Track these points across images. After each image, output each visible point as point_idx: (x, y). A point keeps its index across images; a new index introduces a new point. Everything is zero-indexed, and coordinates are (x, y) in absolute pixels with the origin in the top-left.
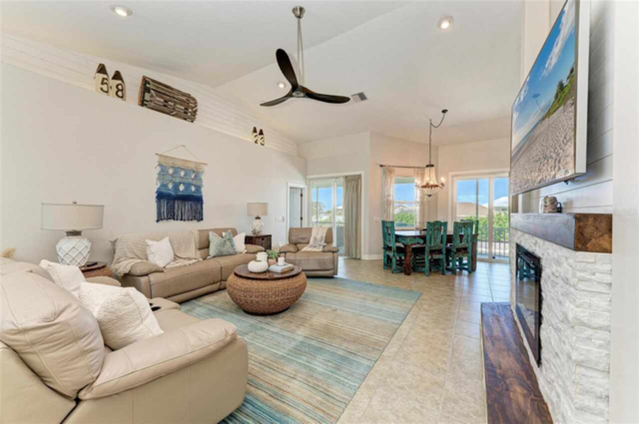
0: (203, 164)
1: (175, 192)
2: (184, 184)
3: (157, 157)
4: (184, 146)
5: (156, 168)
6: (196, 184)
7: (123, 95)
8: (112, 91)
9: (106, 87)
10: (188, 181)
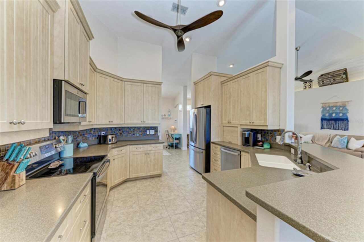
0: (348, 101)
1: (329, 117)
2: (335, 113)
3: (321, 104)
4: (335, 96)
5: (321, 109)
6: (344, 112)
7: (311, 87)
8: (308, 87)
9: (305, 87)
10: (338, 111)
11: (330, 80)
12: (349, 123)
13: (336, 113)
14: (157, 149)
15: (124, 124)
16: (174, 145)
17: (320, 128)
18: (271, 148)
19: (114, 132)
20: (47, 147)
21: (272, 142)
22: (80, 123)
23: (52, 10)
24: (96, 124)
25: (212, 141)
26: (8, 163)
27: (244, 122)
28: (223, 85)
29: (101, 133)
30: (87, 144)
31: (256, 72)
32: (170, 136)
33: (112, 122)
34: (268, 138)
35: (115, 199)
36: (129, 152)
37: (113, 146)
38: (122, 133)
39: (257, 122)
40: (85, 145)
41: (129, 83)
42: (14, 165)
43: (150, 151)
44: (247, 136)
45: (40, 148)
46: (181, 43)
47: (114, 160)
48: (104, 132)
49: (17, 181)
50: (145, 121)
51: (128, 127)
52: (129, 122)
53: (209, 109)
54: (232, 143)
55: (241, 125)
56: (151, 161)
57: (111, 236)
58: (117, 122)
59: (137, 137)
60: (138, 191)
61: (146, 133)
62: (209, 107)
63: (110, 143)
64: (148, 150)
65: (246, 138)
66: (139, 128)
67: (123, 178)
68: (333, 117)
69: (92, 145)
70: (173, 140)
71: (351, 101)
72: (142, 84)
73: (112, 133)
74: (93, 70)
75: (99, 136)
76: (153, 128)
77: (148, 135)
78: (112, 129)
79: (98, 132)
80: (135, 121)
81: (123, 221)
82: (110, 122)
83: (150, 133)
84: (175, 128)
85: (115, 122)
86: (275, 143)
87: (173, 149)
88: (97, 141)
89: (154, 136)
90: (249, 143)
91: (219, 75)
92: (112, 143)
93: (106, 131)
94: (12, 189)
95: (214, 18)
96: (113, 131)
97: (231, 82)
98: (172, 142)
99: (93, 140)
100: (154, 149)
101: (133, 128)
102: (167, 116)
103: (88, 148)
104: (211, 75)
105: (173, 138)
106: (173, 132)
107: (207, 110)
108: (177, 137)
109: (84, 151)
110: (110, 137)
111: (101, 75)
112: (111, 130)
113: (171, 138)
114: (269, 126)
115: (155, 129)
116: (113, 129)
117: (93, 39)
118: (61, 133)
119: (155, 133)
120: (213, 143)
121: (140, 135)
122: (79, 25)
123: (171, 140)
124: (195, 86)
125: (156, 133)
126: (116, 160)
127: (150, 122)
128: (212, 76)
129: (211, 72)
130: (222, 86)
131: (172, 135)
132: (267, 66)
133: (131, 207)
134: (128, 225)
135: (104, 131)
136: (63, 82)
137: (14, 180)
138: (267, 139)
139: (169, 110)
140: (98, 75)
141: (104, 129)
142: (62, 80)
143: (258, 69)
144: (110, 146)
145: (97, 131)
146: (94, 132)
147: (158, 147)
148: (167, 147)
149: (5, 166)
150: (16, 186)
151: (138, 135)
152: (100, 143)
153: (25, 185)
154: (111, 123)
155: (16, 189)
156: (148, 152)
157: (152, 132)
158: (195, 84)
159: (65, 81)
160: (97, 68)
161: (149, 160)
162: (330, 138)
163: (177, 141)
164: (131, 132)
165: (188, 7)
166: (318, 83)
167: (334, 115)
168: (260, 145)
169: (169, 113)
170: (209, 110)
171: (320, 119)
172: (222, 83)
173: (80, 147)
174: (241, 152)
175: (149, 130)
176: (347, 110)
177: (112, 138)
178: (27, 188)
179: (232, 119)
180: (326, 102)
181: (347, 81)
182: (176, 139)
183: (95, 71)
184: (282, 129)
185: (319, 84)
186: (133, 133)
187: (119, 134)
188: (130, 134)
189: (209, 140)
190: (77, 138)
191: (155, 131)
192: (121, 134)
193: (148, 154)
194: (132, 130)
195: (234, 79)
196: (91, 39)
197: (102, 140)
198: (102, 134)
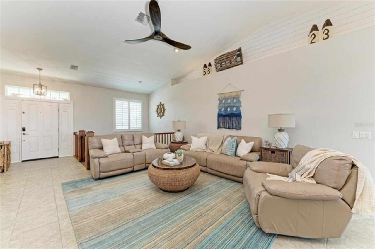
0: (241, 91)
1: (225, 113)
2: (230, 107)
3: (218, 95)
4: (230, 84)
5: (218, 101)
6: (237, 105)
7: (209, 72)
8: (207, 73)
9: (204, 73)
10: (232, 104)
11: (225, 63)
12: (242, 119)
13: (232, 107)
17: (217, 127)
68: (228, 112)
71: (243, 91)
162: (223, 140)
166: (215, 66)
167: (229, 109)
171: (217, 115)
176: (240, 102)
180: (222, 93)
181: (242, 63)
185: (216, 68)
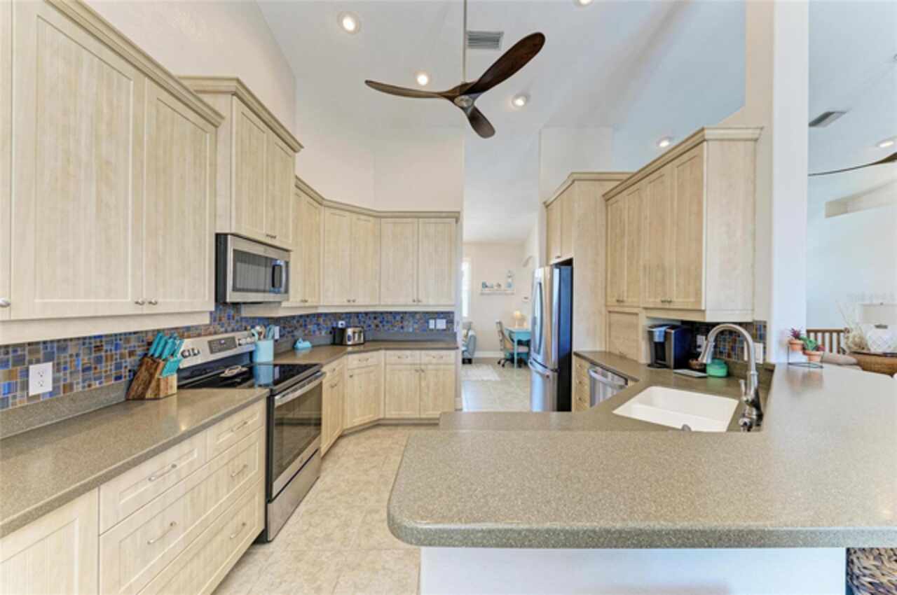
14: (441, 361)
15: (379, 305)
16: (516, 357)
18: (729, 375)
19: (364, 322)
20: (223, 342)
21: (733, 359)
22: (280, 303)
23: (213, 124)
24: (324, 306)
25: (574, 349)
26: (152, 360)
27: (651, 300)
28: (610, 202)
29: (337, 324)
30: (311, 343)
31: (676, 162)
32: (506, 336)
33: (354, 301)
34: (724, 346)
35: (346, 453)
36: (383, 364)
37: (356, 348)
38: (380, 325)
39: (681, 300)
40: (307, 344)
41: (390, 220)
42: (158, 364)
43: (426, 364)
44: (657, 339)
45: (210, 343)
46: (477, 120)
47: (351, 376)
48: (343, 322)
49: (162, 387)
50: (420, 298)
51: (391, 313)
52: (390, 302)
53: (569, 268)
54: (628, 356)
55: (646, 309)
56: (428, 387)
57: (311, 513)
58: (365, 302)
59: (409, 333)
60: (393, 446)
61: (428, 327)
62: (569, 263)
63: (350, 343)
64: (423, 362)
65: (656, 344)
66: (413, 314)
67: (371, 416)
69: (319, 346)
70: (513, 346)
72: (416, 220)
73: (359, 323)
74: (315, 204)
75: (333, 328)
76: (442, 316)
77: (432, 330)
78: (360, 316)
79: (332, 321)
80: (402, 301)
81: (341, 494)
82: (349, 301)
83: (435, 326)
84: (522, 316)
85: (360, 301)
86: (740, 362)
87: (513, 366)
88: (329, 340)
89: (444, 332)
90: (664, 359)
91: (599, 178)
92: (354, 343)
93: (347, 320)
94: (156, 398)
95: (526, 54)
96: (363, 320)
97: (625, 193)
98: (511, 351)
99: (324, 336)
100: (434, 361)
101: (401, 315)
102: (503, 287)
103: (311, 352)
104: (573, 182)
105: (513, 340)
106: (517, 327)
107: (562, 271)
108: (524, 338)
109: (305, 356)
110: (350, 331)
111: (332, 211)
112: (358, 317)
113: (509, 339)
114: (708, 313)
115: (448, 316)
116: (362, 317)
117: (302, 150)
118: (257, 321)
119: (447, 326)
120: (577, 355)
121: (414, 329)
122: (265, 135)
123: (509, 345)
124: (547, 211)
125: (449, 325)
126: (356, 378)
127: (432, 302)
128: (576, 182)
129: (572, 173)
130: (607, 206)
131: (512, 335)
132: (701, 142)
133: (366, 471)
134: (347, 502)
135: (343, 320)
136: (229, 237)
137: (158, 386)
138: (721, 349)
139: (509, 272)
140: (328, 212)
141: (344, 316)
142: (226, 235)
143: (681, 152)
144: (350, 349)
145: (330, 320)
146: (324, 321)
147: (444, 358)
148: (499, 363)
149: (149, 364)
150: (162, 395)
151: (411, 330)
152: (334, 344)
153: (175, 396)
154: (352, 303)
155: (162, 398)
156: (423, 367)
157: (441, 324)
158: (547, 207)
159: (233, 235)
160: (323, 199)
161: (423, 384)
163: (523, 349)
164: (396, 324)
165: (500, 30)
168: (697, 367)
169: (510, 280)
170: (569, 272)
172: (607, 197)
173: (297, 349)
174: (626, 381)
175: (435, 319)
177: (354, 333)
178: (179, 400)
179: (625, 294)
182: (520, 343)
183: (320, 204)
184: (760, 322)
186: (401, 325)
187: (373, 326)
188: (395, 326)
189: (568, 347)
190: (292, 331)
191: (447, 322)
192: (377, 326)
193: (423, 371)
194: (398, 318)
195: (631, 186)
196: (296, 150)
197: (338, 339)
198: (340, 326)
